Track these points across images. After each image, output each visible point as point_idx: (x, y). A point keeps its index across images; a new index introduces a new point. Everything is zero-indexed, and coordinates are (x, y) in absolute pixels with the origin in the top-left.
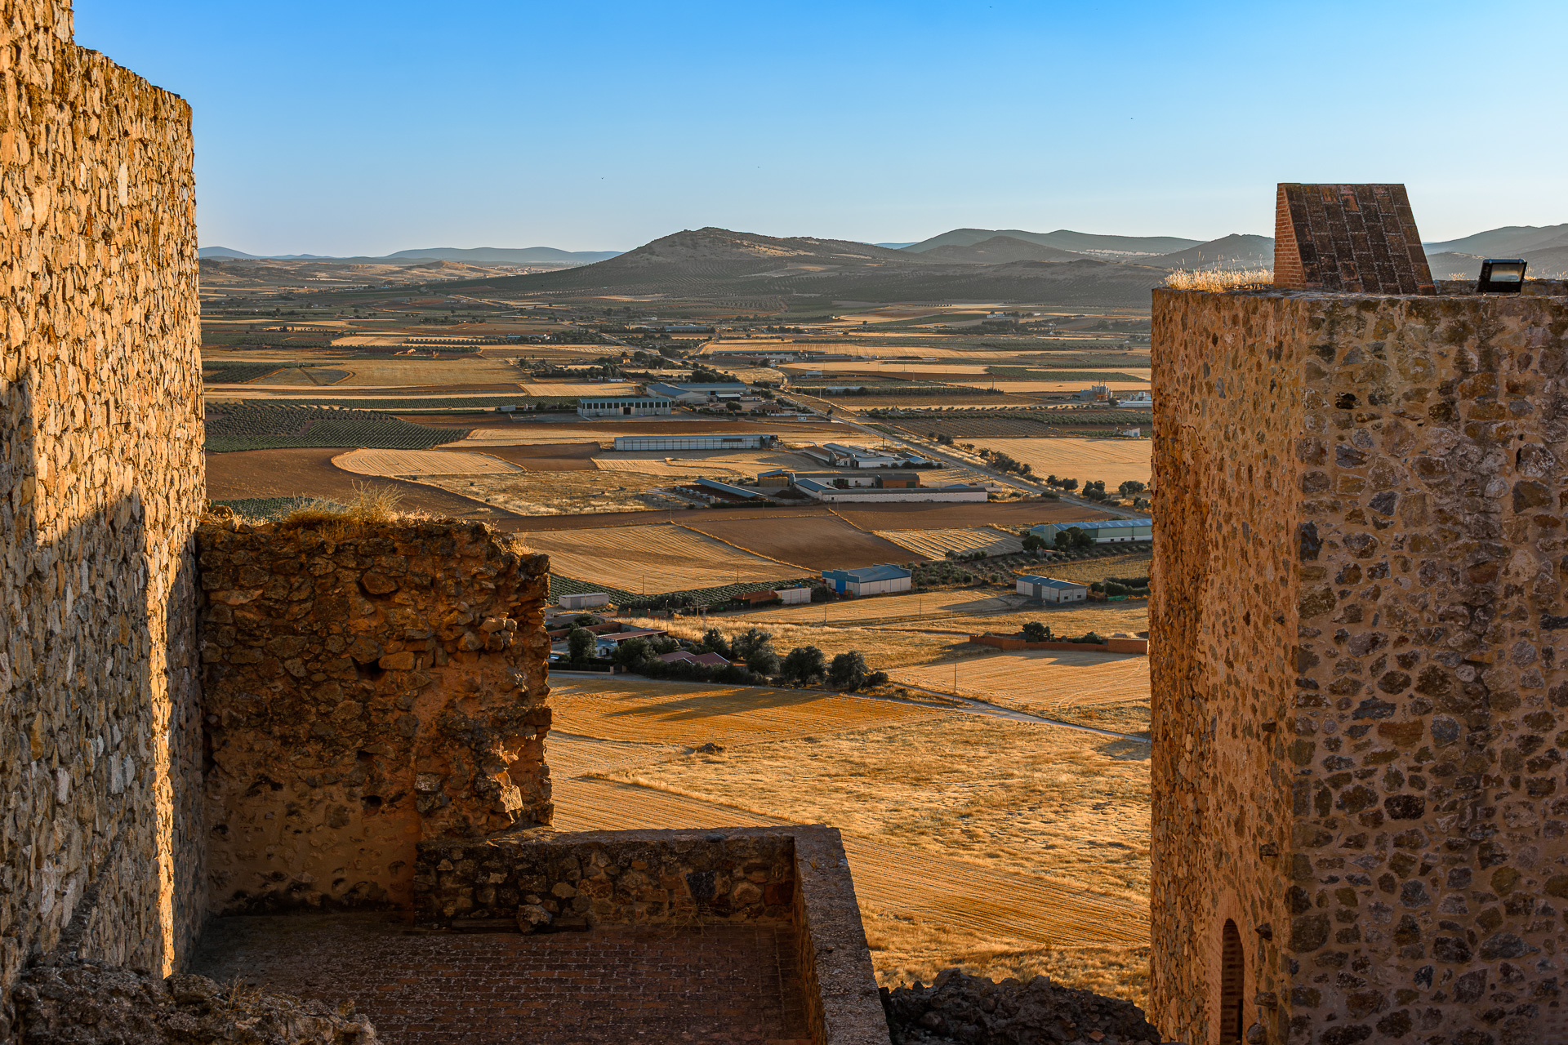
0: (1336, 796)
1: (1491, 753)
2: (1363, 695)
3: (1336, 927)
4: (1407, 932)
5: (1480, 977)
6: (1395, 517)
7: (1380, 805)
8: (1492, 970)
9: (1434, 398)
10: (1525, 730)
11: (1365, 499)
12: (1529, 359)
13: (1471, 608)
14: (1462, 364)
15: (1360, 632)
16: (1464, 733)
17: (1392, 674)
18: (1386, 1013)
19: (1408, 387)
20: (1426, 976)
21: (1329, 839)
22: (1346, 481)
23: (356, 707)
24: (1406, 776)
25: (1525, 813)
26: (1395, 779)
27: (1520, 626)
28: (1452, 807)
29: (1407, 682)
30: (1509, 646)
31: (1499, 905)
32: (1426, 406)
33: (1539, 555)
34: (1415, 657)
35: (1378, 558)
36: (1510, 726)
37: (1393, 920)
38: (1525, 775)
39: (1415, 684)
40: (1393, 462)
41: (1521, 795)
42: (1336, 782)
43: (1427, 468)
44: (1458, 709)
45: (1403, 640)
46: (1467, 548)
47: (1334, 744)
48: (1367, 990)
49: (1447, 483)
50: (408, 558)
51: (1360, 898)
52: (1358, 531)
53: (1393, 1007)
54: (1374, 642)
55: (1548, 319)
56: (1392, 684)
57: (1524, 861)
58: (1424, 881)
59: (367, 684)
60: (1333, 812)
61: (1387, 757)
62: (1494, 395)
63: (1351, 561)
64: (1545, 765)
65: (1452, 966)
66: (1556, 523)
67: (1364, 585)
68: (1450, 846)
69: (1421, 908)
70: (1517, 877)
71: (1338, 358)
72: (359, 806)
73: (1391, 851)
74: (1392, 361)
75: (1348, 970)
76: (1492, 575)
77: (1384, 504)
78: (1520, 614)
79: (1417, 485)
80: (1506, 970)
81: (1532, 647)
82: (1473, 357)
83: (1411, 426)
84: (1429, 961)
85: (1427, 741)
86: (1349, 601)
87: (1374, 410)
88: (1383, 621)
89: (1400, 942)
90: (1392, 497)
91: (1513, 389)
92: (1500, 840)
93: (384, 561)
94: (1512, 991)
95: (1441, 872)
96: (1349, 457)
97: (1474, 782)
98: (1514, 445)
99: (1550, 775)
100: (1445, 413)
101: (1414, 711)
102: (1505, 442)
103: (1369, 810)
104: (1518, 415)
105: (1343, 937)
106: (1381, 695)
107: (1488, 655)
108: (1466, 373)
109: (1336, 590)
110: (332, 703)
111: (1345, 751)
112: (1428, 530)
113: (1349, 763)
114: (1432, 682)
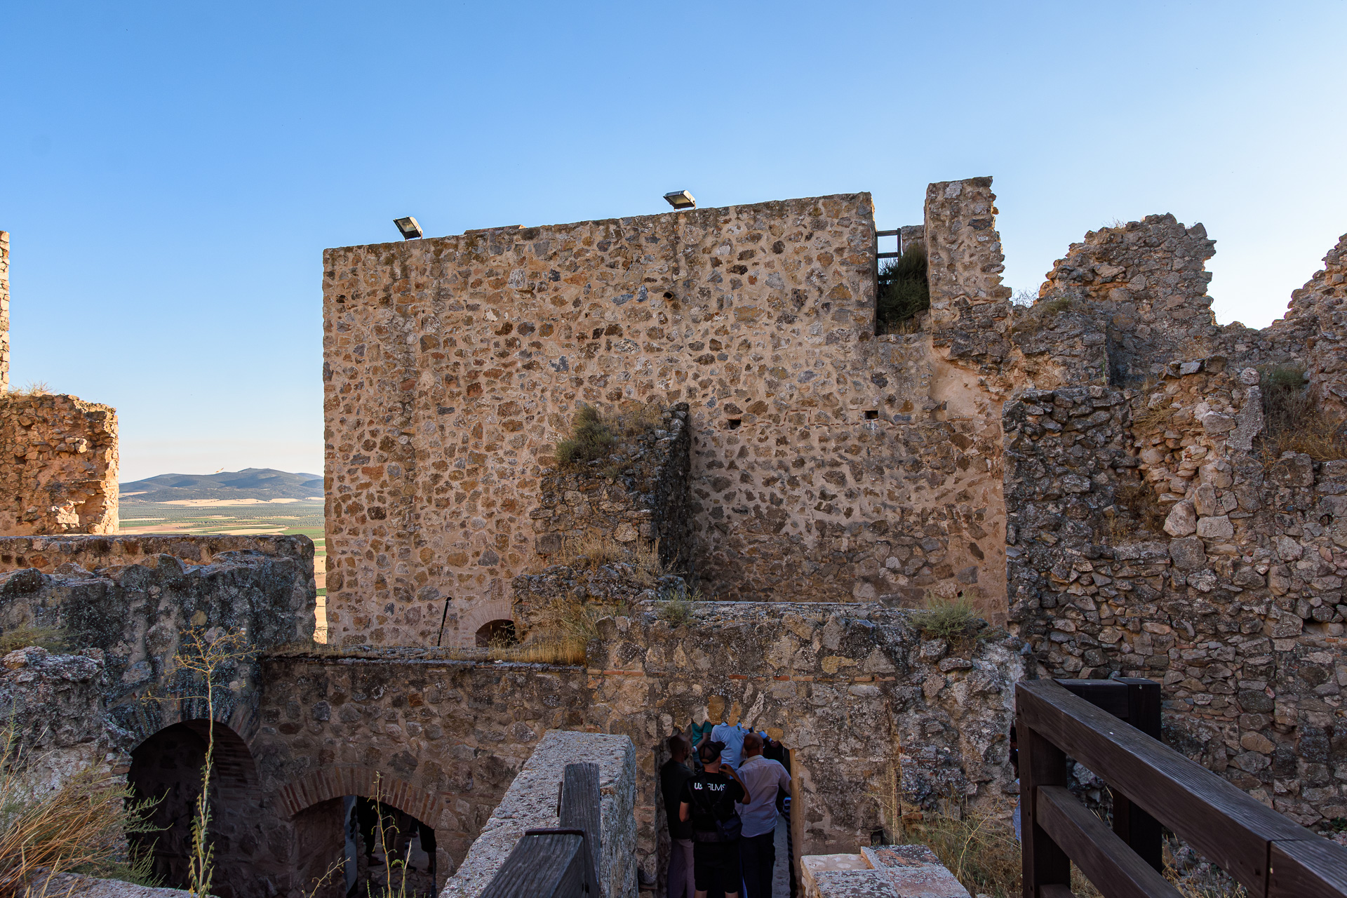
0: (344, 507)
1: (417, 484)
2: (354, 453)
3: (347, 579)
4: (381, 582)
5: (418, 610)
6: (366, 357)
7: (365, 512)
8: (423, 606)
9: (381, 295)
10: (433, 471)
11: (351, 349)
12: (425, 270)
13: (404, 404)
14: (393, 275)
15: (352, 419)
16: (404, 472)
17: (367, 441)
18: (373, 629)
19: (369, 290)
20: (391, 608)
21: (341, 530)
22: (342, 339)
23: (16, 476)
24: (376, 496)
25: (435, 517)
26: (370, 497)
27: (427, 413)
28: (399, 513)
29: (374, 445)
30: (422, 424)
31: (425, 569)
32: (377, 298)
33: (435, 375)
34: (378, 431)
35: (359, 380)
36: (426, 469)
37: (373, 576)
38: (435, 496)
39: (378, 445)
40: (363, 329)
41: (433, 507)
42: (344, 499)
43: (379, 330)
44: (400, 459)
45: (371, 422)
46: (400, 372)
47: (341, 479)
48: (362, 615)
49: (389, 338)
50: (36, 410)
51: (357, 562)
52: (349, 365)
53: (375, 626)
54: (358, 423)
55: (433, 249)
56: (368, 446)
57: (436, 544)
58: (387, 555)
59: (20, 466)
60: (343, 515)
61: (367, 485)
62: (409, 290)
63: (347, 381)
64: (443, 490)
65: (404, 604)
66: (442, 357)
67: (353, 393)
68: (399, 535)
69: (386, 570)
70: (433, 554)
71: (337, 277)
72: (15, 521)
73: (371, 538)
74: (361, 277)
75: (353, 603)
76: (412, 386)
77: (360, 350)
78: (426, 407)
79: (375, 339)
80: (430, 607)
81: (434, 425)
82: (398, 271)
83: (370, 309)
84: (392, 600)
85: (386, 477)
86: (346, 402)
87: (354, 302)
88: (362, 412)
89: (377, 588)
90: (363, 347)
91: (418, 286)
92: (423, 532)
93: (27, 410)
94: (434, 620)
95: (395, 550)
96: (341, 327)
97: (410, 500)
98: (421, 316)
99: (447, 496)
100: (386, 301)
101: (379, 460)
102: (416, 314)
103: (359, 514)
104: (421, 299)
105: (350, 585)
106: (363, 452)
107: (412, 430)
108: (395, 280)
109: (340, 396)
110: (7, 474)
111: (347, 483)
112: (380, 363)
113: (349, 489)
114: (387, 444)
